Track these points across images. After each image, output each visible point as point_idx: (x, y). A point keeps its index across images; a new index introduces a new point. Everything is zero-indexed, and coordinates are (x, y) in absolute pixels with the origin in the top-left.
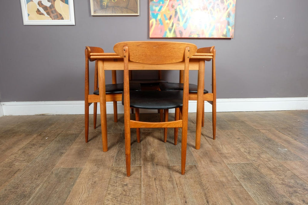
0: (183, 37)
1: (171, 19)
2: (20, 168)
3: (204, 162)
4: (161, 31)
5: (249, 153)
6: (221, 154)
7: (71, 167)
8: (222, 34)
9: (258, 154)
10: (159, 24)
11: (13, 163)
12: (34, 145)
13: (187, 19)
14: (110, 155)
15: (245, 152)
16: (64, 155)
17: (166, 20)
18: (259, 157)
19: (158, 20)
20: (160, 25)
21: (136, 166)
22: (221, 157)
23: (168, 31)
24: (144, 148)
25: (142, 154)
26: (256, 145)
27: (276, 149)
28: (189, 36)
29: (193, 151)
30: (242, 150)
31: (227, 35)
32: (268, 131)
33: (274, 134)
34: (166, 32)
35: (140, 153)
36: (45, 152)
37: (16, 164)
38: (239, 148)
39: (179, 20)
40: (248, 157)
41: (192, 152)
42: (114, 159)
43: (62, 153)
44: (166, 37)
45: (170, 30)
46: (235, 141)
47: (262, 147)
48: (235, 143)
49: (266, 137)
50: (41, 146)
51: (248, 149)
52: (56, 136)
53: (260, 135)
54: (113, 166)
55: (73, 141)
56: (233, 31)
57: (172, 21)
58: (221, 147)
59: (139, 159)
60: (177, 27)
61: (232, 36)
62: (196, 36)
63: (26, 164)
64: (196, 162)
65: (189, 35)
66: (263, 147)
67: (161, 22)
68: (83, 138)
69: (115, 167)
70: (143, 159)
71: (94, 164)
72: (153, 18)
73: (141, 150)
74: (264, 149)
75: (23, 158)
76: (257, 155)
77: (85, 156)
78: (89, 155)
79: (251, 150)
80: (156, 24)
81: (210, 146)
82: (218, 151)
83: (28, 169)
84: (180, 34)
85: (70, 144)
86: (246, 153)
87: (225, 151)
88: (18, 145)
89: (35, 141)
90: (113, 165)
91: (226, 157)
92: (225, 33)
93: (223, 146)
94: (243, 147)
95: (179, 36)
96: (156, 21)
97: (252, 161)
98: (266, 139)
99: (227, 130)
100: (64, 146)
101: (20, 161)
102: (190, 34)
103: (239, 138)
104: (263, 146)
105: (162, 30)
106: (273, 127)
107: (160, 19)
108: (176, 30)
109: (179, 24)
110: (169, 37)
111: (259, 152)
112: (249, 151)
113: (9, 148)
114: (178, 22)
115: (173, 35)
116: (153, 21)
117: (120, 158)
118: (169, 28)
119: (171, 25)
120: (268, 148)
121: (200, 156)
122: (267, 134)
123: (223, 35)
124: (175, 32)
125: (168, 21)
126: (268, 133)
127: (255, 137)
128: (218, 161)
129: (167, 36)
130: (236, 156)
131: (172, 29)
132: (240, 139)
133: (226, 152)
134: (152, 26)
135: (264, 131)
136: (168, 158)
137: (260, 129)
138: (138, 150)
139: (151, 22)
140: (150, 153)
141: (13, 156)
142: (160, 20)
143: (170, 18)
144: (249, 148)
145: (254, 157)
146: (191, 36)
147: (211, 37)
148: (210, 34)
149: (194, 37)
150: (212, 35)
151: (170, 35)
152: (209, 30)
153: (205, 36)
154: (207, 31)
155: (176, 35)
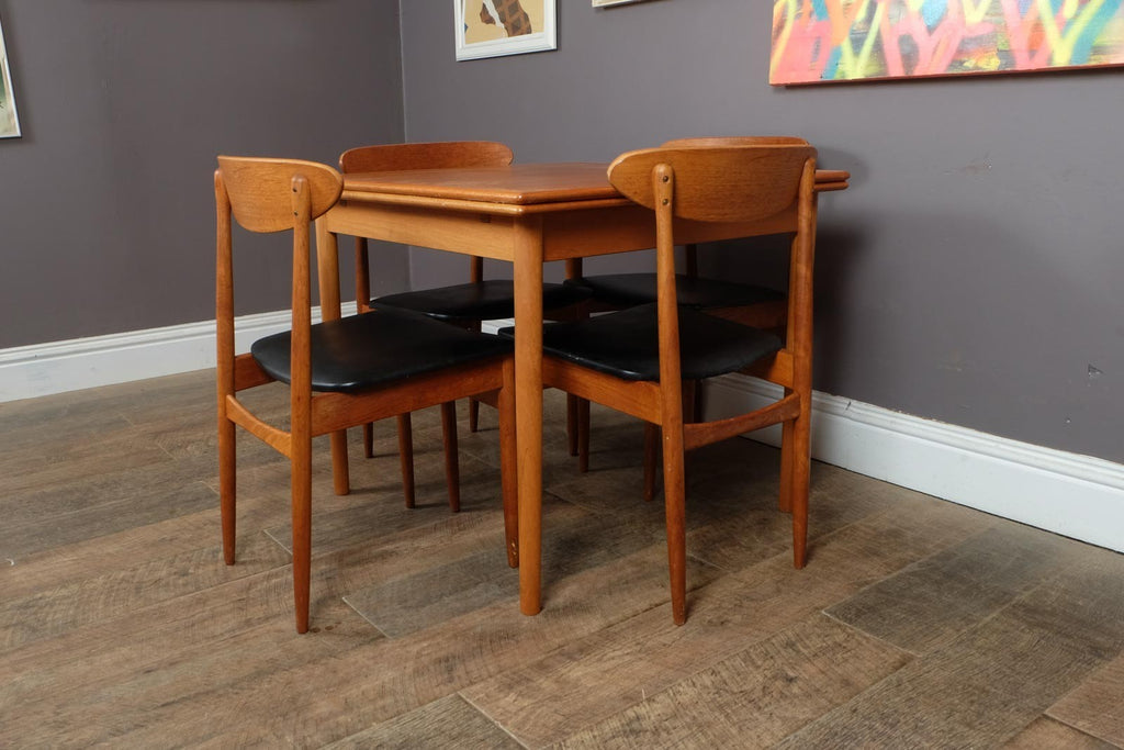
0: (918, 72)
4: (817, 51)
10: (811, 14)
20: (814, 17)
23: (846, 46)
28: (951, 65)
34: (838, 54)
44: (837, 77)
45: (857, 43)
60: (894, 21)
62: (992, 64)
65: (953, 61)
80: (798, 16)
84: (904, 56)
95: (896, 71)
102: (960, 52)
105: (820, 42)
108: (885, 37)
110: (850, 77)
115: (868, 66)
118: (853, 33)
119: (862, 14)
124: (878, 47)
129: (841, 73)
131: (867, 33)
134: (781, 27)
139: (777, 9)
146: (962, 63)
147: (1090, 60)
148: (1084, 43)
149: (977, 68)
150: (1097, 50)
151: (855, 67)
152: (1076, 16)
153: (1050, 59)
154: (1064, 26)
155: (881, 66)
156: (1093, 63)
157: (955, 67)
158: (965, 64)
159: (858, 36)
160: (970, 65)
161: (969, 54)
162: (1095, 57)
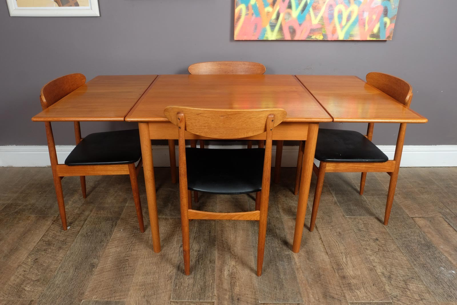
0: (296, 38)
1: (276, 5)
2: (33, 299)
3: (313, 295)
4: (256, 28)
5: (390, 278)
6: (344, 277)
7: (106, 300)
8: (371, 33)
9: (404, 281)
10: (253, 14)
11: (22, 286)
12: (49, 243)
13: (306, 5)
14: (166, 274)
15: (383, 273)
16: (96, 270)
17: (265, 5)
18: (405, 290)
19: (250, 8)
20: (254, 16)
21: (206, 302)
22: (342, 286)
23: (268, 28)
24: (219, 257)
25: (217, 273)
26: (405, 258)
27: (437, 270)
29: (298, 269)
30: (379, 269)
31: (381, 35)
32: (428, 223)
33: (439, 232)
34: (265, 31)
35: (213, 271)
36: (68, 261)
37: (27, 289)
38: (374, 264)
39: (290, 7)
40: (387, 288)
41: (296, 272)
42: (173, 284)
43: (93, 266)
44: (265, 39)
45: (273, 27)
46: (369, 245)
47: (412, 265)
48: (369, 252)
49: (424, 239)
50: (60, 248)
51: (389, 268)
52: (82, 222)
53: (415, 232)
54: (171, 300)
55: (109, 237)
56: (393, 26)
57: (277, 8)
58: (344, 260)
59: (210, 284)
60: (287, 21)
61: (389, 37)
62: (321, 38)
63: (40, 289)
64: (301, 297)
65: (308, 36)
66: (415, 265)
67: (256, 11)
68: (123, 230)
69: (174, 302)
70: (217, 285)
71: (142, 295)
72: (242, 3)
73: (215, 262)
74: (416, 269)
75: (37, 275)
76: (402, 284)
77: (128, 275)
78: (134, 272)
79: (394, 269)
80: (247, 14)
81: (326, 258)
82: (338, 270)
83: (44, 301)
84: (290, 32)
85: (105, 244)
86: (385, 277)
87: (350, 271)
88: (27, 243)
89: (51, 234)
90: (170, 298)
91: (350, 286)
92: (375, 30)
93: (348, 259)
94: (380, 263)
95: (288, 37)
96: (247, 8)
97: (392, 299)
98: (423, 242)
99: (359, 217)
100: (95, 248)
101: (32, 283)
102: (310, 33)
103: (377, 240)
104: (416, 260)
105: (257, 26)
106: (440, 212)
107: (255, 4)
108: (283, 25)
109: (289, 14)
110: (270, 38)
111: (407, 277)
112: (391, 272)
113: (13, 250)
114: (289, 10)
115: (277, 35)
116: (241, 8)
117: (182, 280)
118: (271, 23)
119: (274, 16)
120: (423, 266)
121: (307, 280)
122: (426, 230)
123: (373, 35)
124: (281, 29)
125: (269, 9)
126: (429, 227)
127: (405, 237)
128: (336, 296)
129: (267, 37)
130: (367, 285)
131: (276, 24)
132: (378, 242)
133: (352, 273)
134: (239, 18)
135: (421, 222)
136: (257, 285)
137: (417, 215)
138: (210, 262)
139: (237, 10)
140: (229, 270)
141: (21, 270)
142: (254, 7)
143: (274, 4)
144: (392, 265)
145: (397, 287)
146: (311, 37)
147: (349, 38)
148: (348, 33)
149: (316, 39)
150: (351, 36)
151: (272, 35)
152: (346, 25)
153: (338, 38)
154: (342, 28)
155: (282, 36)
156: (350, 39)
157: (309, 38)
158: (312, 37)
159: (273, 24)
160: (314, 37)
161: (314, 35)
162: (350, 38)
